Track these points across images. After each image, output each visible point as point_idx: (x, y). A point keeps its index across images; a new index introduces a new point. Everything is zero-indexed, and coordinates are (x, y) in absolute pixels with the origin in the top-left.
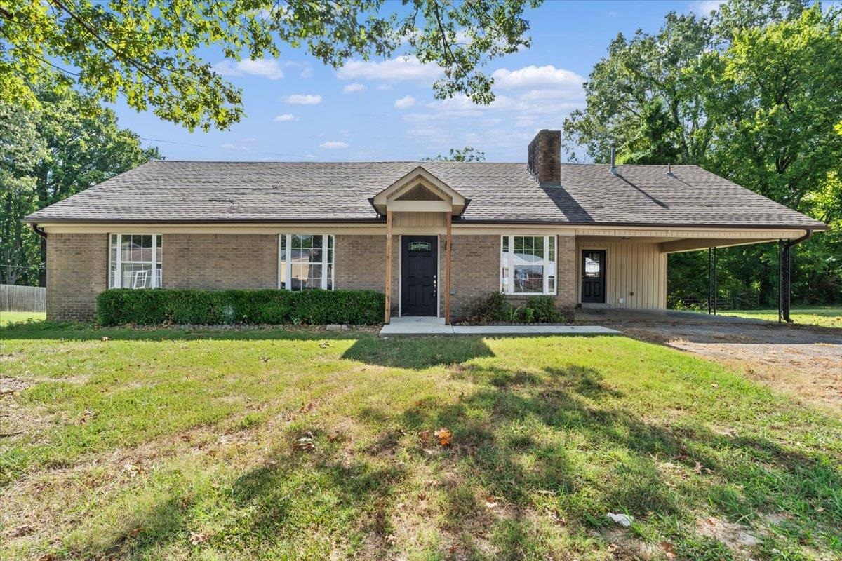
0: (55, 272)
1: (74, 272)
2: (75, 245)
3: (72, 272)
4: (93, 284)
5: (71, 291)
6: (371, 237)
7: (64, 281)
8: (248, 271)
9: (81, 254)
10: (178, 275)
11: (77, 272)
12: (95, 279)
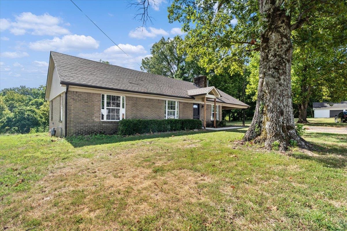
0: (73, 111)
1: (84, 112)
2: (84, 98)
3: (82, 112)
4: (94, 118)
5: (82, 121)
6: (188, 103)
7: (78, 116)
8: (156, 113)
9: (88, 102)
10: (132, 114)
11: (85, 111)
12: (95, 115)
